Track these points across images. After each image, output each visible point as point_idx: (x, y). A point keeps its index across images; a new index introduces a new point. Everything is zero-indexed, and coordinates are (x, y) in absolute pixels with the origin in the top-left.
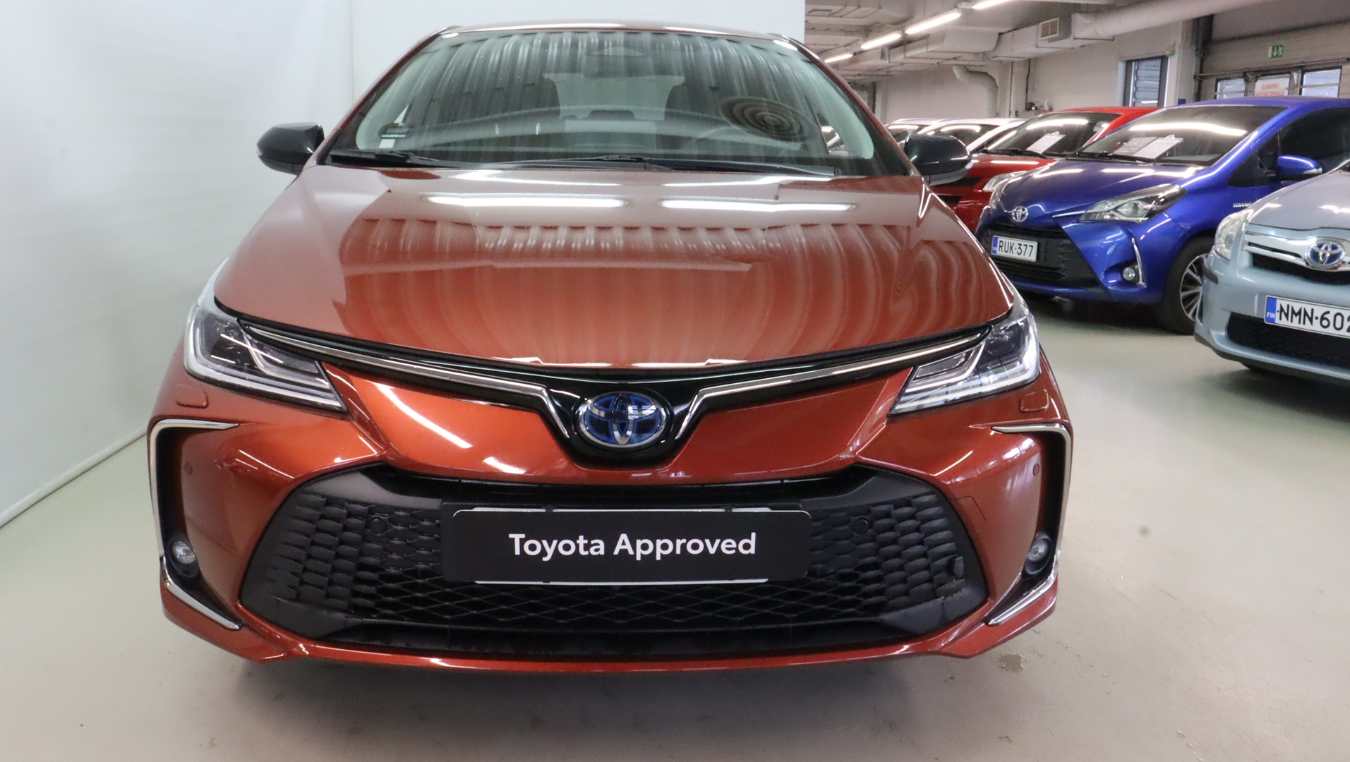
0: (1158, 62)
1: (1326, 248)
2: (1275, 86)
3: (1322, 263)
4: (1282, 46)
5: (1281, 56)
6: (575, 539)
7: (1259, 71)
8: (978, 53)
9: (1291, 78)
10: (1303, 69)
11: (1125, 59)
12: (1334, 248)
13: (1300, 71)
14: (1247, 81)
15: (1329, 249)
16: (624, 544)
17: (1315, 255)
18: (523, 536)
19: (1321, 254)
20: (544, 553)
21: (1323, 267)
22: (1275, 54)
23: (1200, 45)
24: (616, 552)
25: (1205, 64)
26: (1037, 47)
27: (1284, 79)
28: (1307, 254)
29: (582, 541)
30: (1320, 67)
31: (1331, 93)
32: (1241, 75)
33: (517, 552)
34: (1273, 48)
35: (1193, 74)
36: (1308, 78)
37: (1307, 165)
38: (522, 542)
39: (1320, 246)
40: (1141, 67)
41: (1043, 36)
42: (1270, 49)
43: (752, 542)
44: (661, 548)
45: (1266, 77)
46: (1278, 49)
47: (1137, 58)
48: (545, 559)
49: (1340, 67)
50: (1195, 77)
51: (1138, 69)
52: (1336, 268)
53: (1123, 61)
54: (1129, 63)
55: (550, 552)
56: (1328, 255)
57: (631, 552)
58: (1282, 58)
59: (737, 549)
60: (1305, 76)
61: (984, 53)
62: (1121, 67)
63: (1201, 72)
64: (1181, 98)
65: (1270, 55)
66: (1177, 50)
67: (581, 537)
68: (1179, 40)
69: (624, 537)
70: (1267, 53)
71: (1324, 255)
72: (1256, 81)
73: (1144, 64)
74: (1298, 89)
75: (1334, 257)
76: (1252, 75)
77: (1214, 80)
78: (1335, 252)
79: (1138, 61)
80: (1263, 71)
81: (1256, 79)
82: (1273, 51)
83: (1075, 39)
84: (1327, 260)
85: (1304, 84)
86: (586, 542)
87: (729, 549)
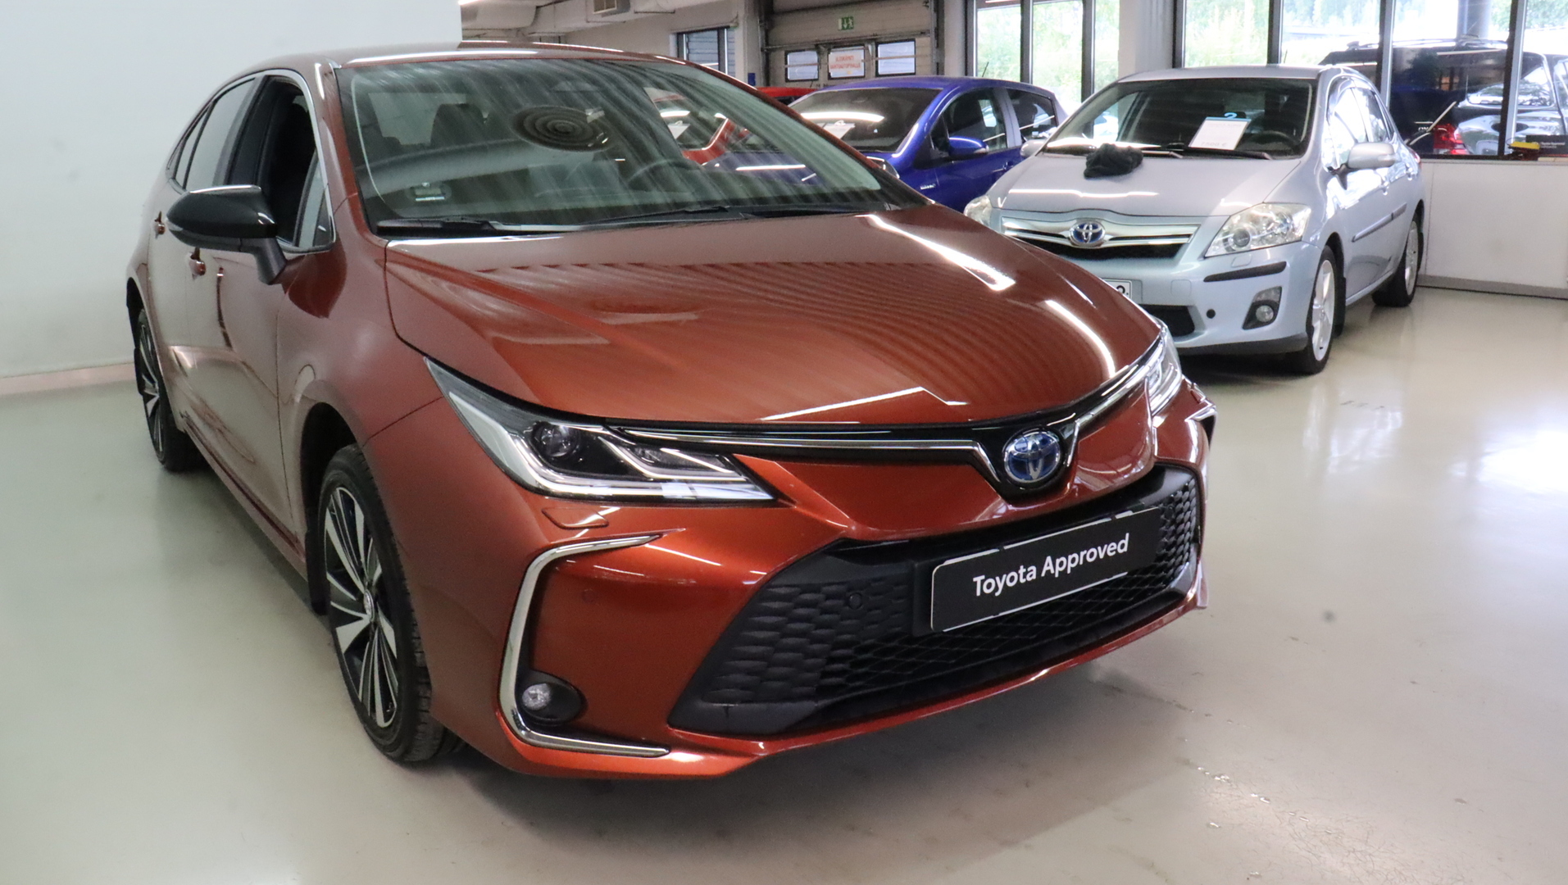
0: (715, 33)
1: (1088, 228)
2: (850, 58)
3: (1086, 241)
4: (852, 18)
5: (852, 28)
6: (1017, 570)
7: (830, 43)
8: (510, 30)
9: (866, 50)
10: (877, 42)
11: (675, 31)
12: (1095, 227)
13: (874, 43)
14: (819, 53)
15: (1091, 229)
16: (1048, 565)
17: (1078, 234)
18: (983, 577)
19: (1084, 234)
20: (997, 588)
21: (1088, 245)
22: (845, 26)
23: (763, 17)
24: (1043, 574)
25: (771, 35)
26: (588, 22)
27: (858, 51)
28: (1070, 234)
29: (1022, 570)
30: (893, 39)
31: (908, 66)
32: (813, 47)
33: (978, 593)
34: (843, 19)
35: (760, 46)
36: (883, 50)
37: (974, 145)
38: (983, 582)
39: (1082, 227)
40: (691, 39)
41: (596, 11)
42: (840, 21)
43: (1126, 542)
44: (1070, 563)
45: (838, 49)
46: (847, 21)
47: (687, 30)
48: (997, 594)
49: (913, 40)
50: (762, 50)
51: (689, 41)
52: (1100, 245)
53: (674, 34)
54: (679, 35)
55: (1001, 586)
56: (1090, 234)
57: (1052, 572)
58: (853, 30)
59: (1116, 550)
60: (879, 48)
61: (518, 30)
62: (672, 39)
63: (767, 44)
64: (751, 72)
65: (840, 27)
66: (741, 23)
67: (1022, 567)
68: (742, 13)
69: (1049, 559)
70: (837, 25)
71: (1087, 234)
72: (829, 53)
73: (695, 35)
74: (874, 61)
75: (1096, 236)
76: (823, 47)
77: (783, 53)
78: (1096, 231)
79: (689, 33)
80: (835, 43)
81: (829, 51)
82: (843, 23)
83: (636, 13)
84: (1090, 239)
85: (879, 56)
86: (1025, 570)
87: (1111, 551)
